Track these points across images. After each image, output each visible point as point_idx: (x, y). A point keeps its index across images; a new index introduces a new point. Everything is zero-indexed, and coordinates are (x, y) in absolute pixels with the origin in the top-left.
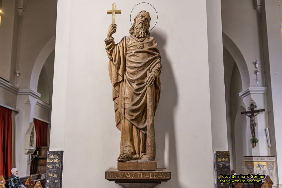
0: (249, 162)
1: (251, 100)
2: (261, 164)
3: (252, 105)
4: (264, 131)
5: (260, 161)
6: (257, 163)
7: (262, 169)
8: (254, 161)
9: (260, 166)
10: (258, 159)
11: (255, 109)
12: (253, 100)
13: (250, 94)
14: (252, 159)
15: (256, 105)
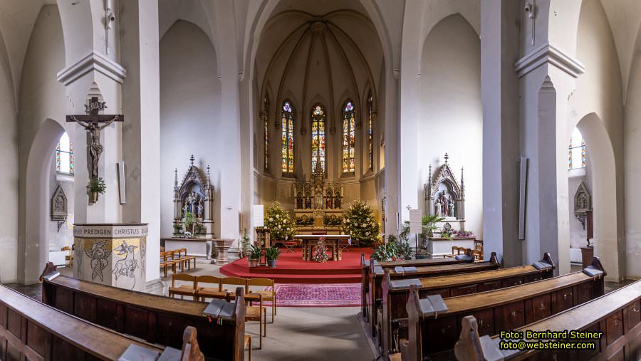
0: (98, 241)
1: (94, 87)
2: (129, 245)
3: (94, 100)
4: (114, 168)
5: (127, 235)
6: (121, 242)
7: (130, 256)
8: (114, 236)
9: (127, 250)
10: (123, 232)
11: (100, 113)
12: (97, 89)
13: (93, 69)
14: (110, 232)
15: (104, 103)
